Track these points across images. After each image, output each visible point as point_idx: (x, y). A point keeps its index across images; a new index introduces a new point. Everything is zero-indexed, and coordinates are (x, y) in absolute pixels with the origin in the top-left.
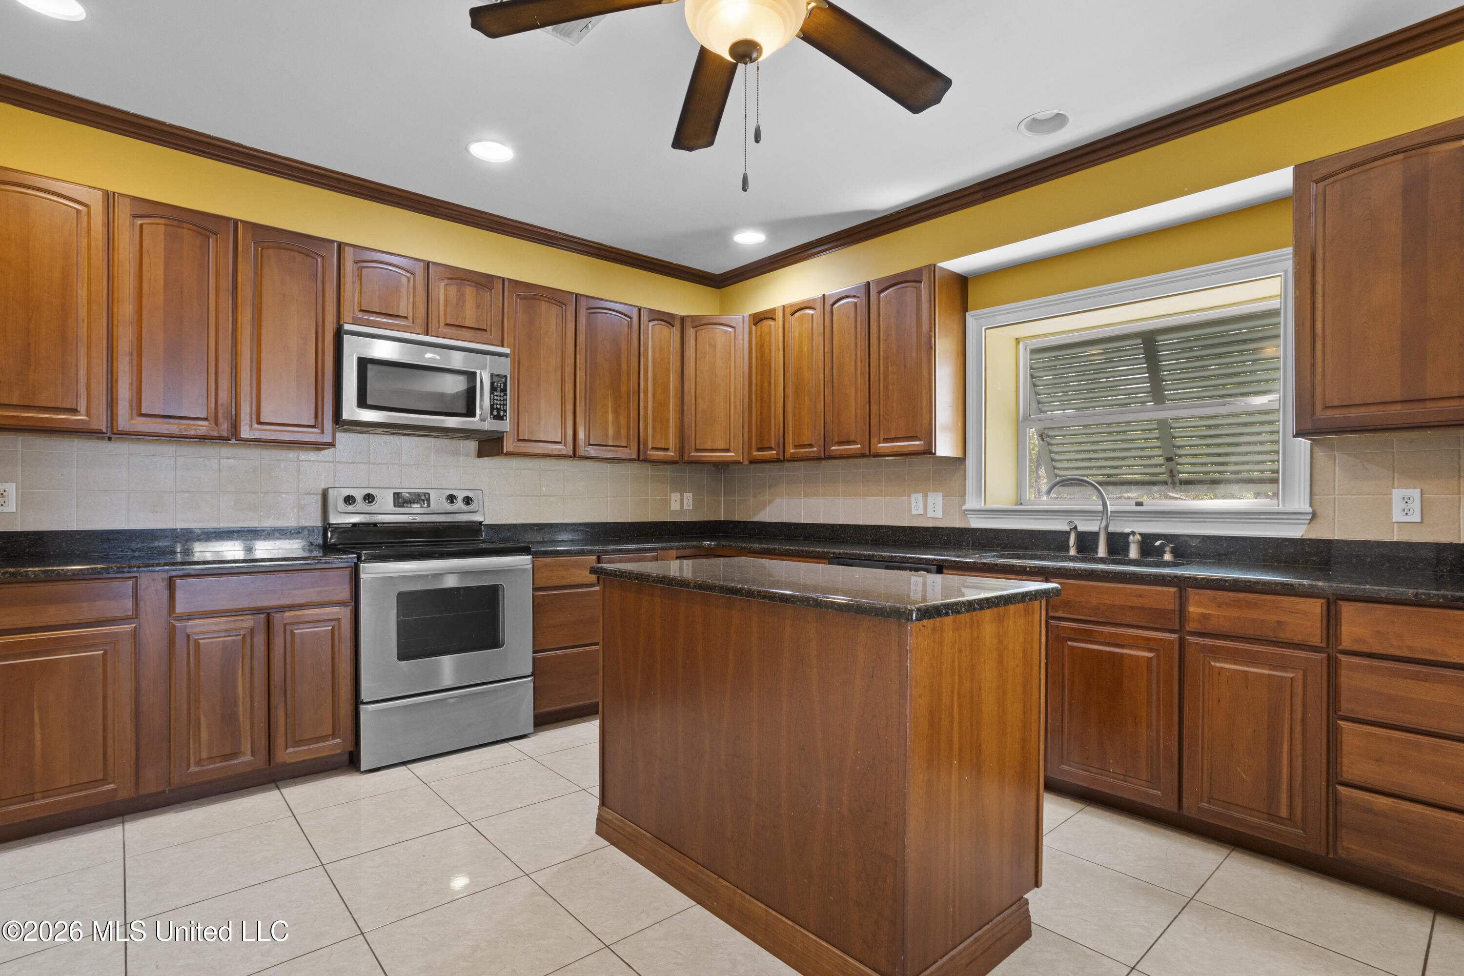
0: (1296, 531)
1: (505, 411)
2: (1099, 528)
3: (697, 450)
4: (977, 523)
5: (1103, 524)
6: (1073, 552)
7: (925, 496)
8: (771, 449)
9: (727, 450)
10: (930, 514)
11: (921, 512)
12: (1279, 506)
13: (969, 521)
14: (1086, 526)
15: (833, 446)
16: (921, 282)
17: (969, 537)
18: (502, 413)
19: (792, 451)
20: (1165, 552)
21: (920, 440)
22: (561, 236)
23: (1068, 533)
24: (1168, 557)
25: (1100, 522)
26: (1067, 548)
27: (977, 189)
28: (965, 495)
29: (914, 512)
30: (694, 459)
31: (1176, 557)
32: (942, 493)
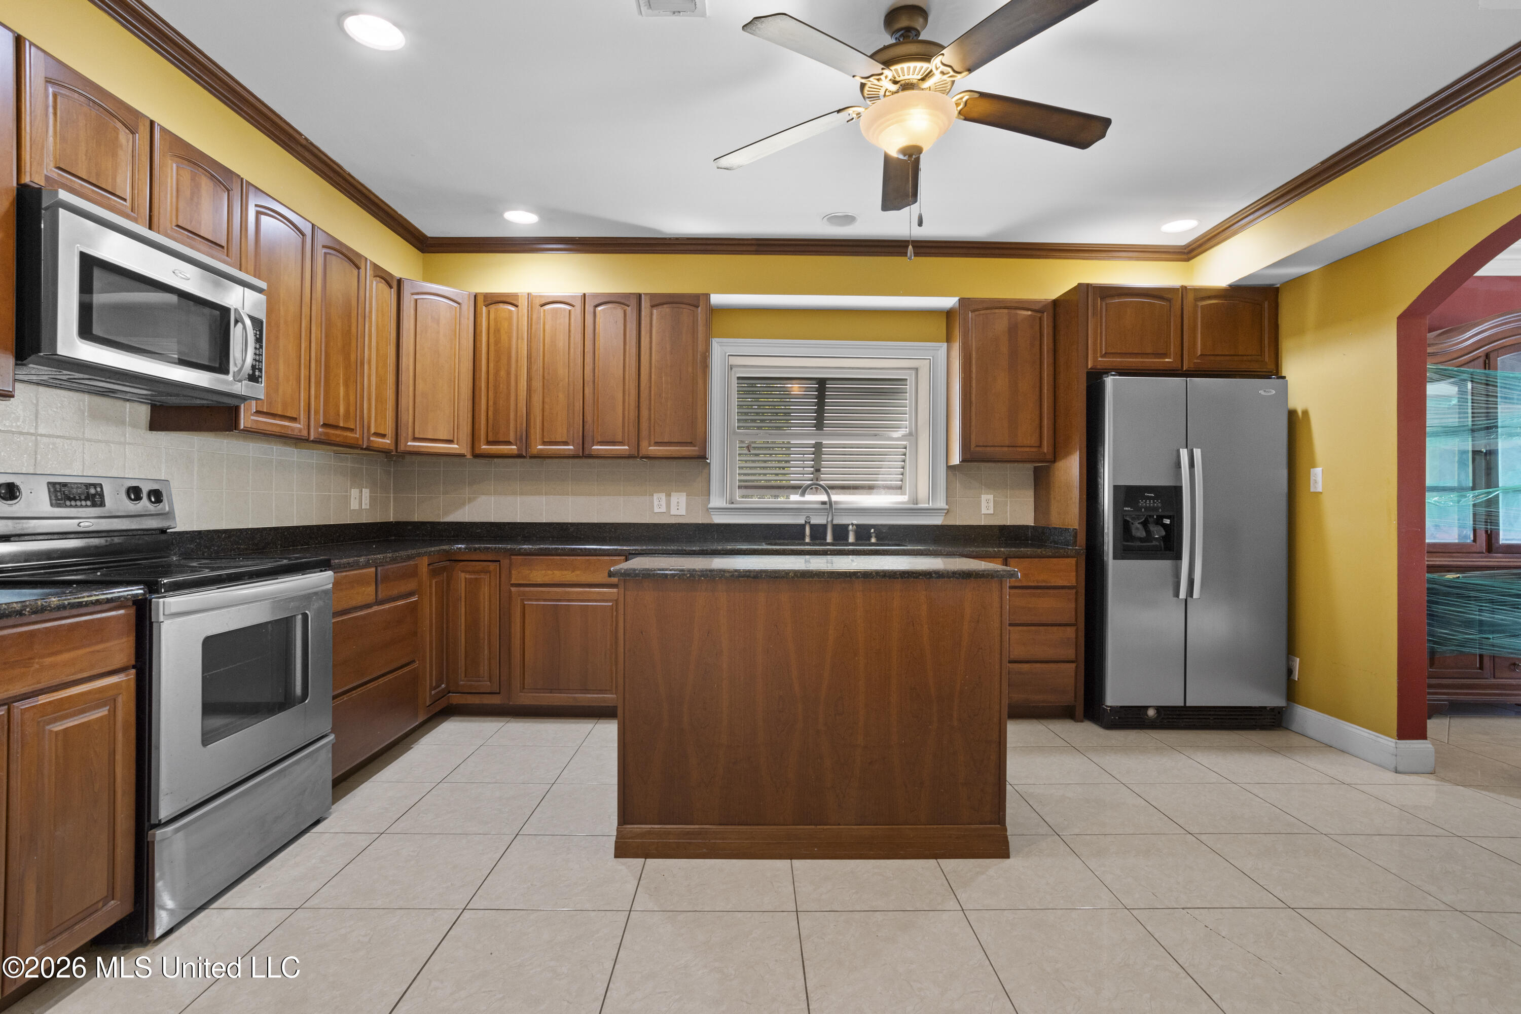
0: (938, 521)
1: (260, 370)
2: (827, 522)
3: (415, 439)
4: (719, 519)
5: (830, 519)
6: (807, 540)
7: (669, 495)
8: (508, 443)
9: (450, 441)
10: (674, 511)
11: (663, 509)
12: (929, 504)
13: (711, 518)
14: (817, 520)
15: (593, 446)
16: (697, 307)
17: (714, 531)
18: (257, 373)
19: (540, 447)
20: (871, 537)
21: (695, 446)
22: (304, 142)
23: (802, 527)
24: (873, 540)
25: (826, 517)
26: (803, 538)
27: (753, 242)
28: (709, 495)
29: (656, 510)
30: (411, 449)
31: (877, 540)
32: (685, 493)
